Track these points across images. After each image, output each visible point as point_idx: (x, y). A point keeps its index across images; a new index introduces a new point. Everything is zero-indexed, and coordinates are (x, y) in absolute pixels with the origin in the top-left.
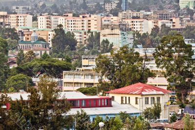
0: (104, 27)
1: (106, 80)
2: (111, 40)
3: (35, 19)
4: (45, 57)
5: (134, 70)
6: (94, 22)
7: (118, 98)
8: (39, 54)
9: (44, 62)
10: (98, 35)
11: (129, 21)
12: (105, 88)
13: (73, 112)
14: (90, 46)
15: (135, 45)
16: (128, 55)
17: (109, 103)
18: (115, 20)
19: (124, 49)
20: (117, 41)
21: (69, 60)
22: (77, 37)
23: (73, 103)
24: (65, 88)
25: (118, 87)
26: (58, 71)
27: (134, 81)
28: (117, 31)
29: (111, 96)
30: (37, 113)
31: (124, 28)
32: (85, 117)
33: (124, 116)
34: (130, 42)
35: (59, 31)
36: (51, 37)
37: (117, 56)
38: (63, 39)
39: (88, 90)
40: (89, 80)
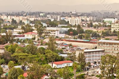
0: (23, 19)
1: (23, 31)
3: (7, 17)
4: (10, 25)
5: (30, 29)
6: (21, 18)
7: (26, 35)
8: (8, 25)
9: (9, 27)
10: (22, 21)
11: (29, 18)
12: (23, 33)
13: (16, 38)
14: (20, 23)
15: (30, 23)
16: (28, 25)
17: (24, 36)
18: (25, 18)
19: (28, 24)
20: (26, 22)
21: (15, 26)
22: (17, 21)
23: (16, 36)
24: (14, 32)
25: (26, 33)
26: (12, 29)
27: (30, 31)
28: (26, 20)
29: (24, 35)
30: (7, 38)
31: (28, 20)
32: (19, 39)
33: (27, 39)
36: (11, 21)
37: (26, 26)
38: (14, 21)
39: (20, 33)
40: (19, 31)
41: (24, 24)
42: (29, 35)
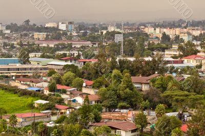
0: (181, 33)
1: (181, 53)
2: (184, 38)
3: (155, 29)
4: (158, 44)
5: (192, 50)
6: (177, 31)
7: (186, 61)
8: (156, 43)
9: (158, 46)
10: (179, 36)
11: (190, 31)
12: (181, 56)
13: (169, 65)
14: (175, 40)
15: (193, 40)
16: (190, 44)
17: (182, 62)
18: (185, 30)
19: (189, 42)
20: (186, 38)
21: (167, 46)
22: (171, 37)
23: (168, 62)
24: (165, 56)
25: (186, 56)
26: (163, 50)
27: (192, 54)
28: (186, 35)
29: (183, 59)
30: (155, 65)
31: (189, 34)
32: (173, 67)
33: (188, 67)
34: (191, 39)
35: (164, 34)
36: (161, 36)
37: (186, 44)
38: (165, 37)
39: (175, 57)
40: (175, 53)
41: (182, 41)
42: (191, 61)
